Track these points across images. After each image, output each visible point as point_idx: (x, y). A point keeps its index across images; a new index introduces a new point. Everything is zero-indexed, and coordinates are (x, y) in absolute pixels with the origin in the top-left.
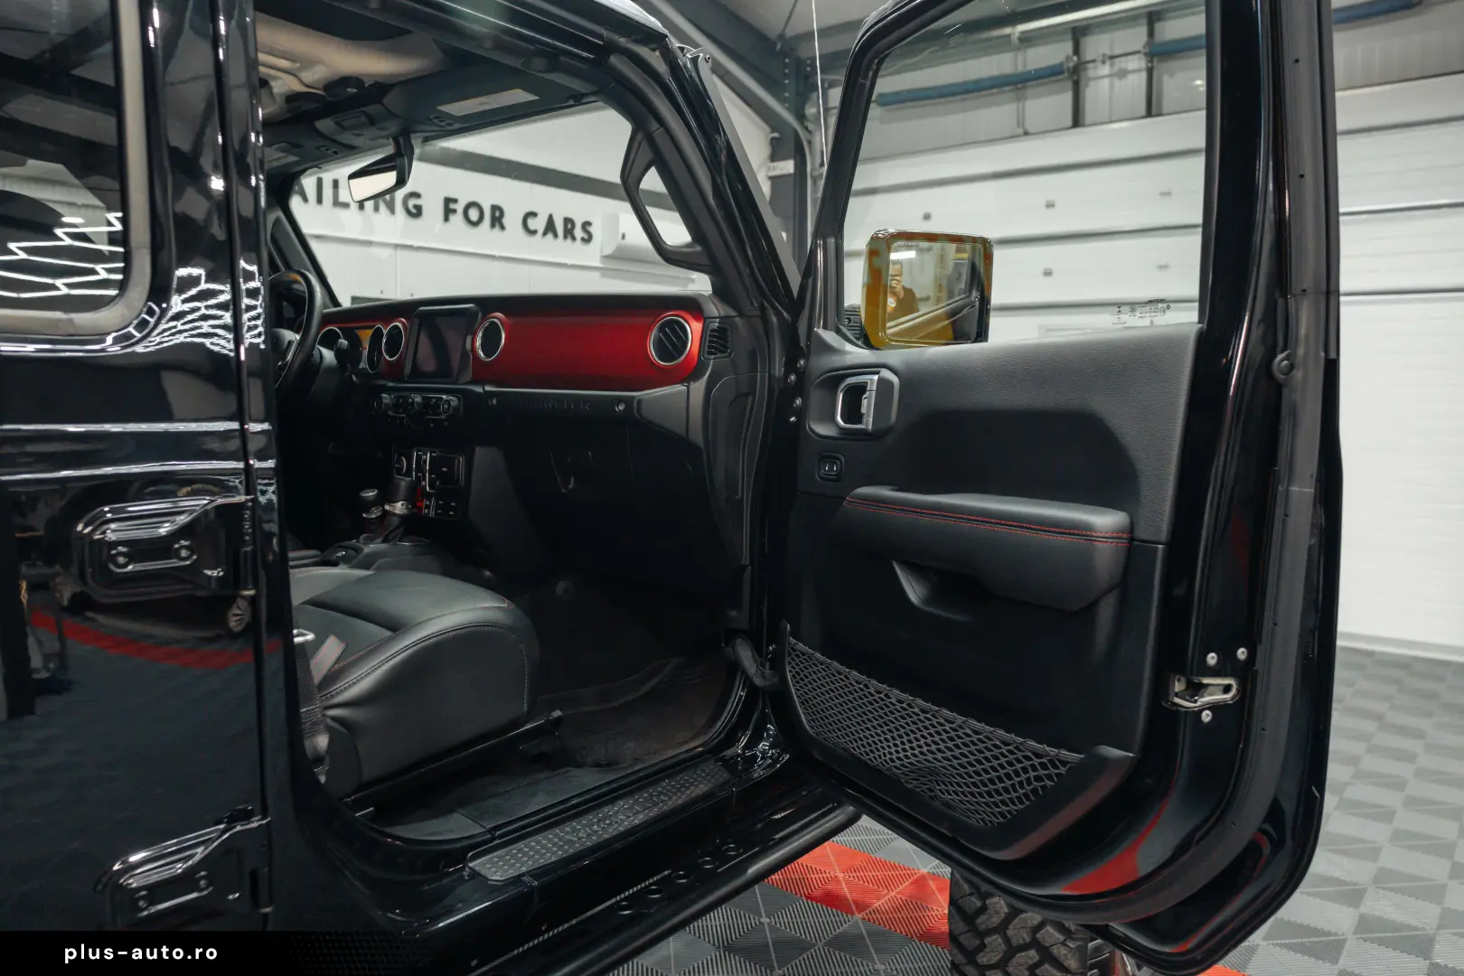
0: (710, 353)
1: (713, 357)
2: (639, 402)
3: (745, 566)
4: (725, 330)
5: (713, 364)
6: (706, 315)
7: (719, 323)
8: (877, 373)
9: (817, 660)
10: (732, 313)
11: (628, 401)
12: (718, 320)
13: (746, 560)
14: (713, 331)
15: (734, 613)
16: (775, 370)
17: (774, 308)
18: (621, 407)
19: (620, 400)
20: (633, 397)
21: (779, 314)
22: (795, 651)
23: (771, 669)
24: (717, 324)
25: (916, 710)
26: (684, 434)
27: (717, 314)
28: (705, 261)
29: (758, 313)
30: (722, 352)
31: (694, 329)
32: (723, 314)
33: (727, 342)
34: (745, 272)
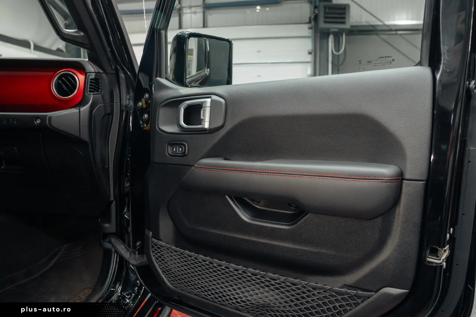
0: (90, 91)
1: (92, 93)
2: (50, 118)
3: (112, 201)
4: (98, 79)
5: (93, 97)
6: (87, 71)
7: (95, 75)
8: (210, 97)
9: (172, 249)
10: (101, 71)
11: (43, 118)
12: (94, 74)
13: (112, 198)
14: (91, 79)
15: (107, 225)
16: (123, 101)
17: (123, 70)
18: (38, 121)
19: (37, 117)
20: (47, 115)
21: (125, 73)
22: (156, 245)
23: (139, 254)
24: (94, 76)
25: (249, 274)
26: (78, 135)
27: (93, 71)
28: (86, 42)
29: (114, 72)
30: (98, 91)
31: (80, 79)
32: (96, 71)
33: (99, 86)
34: (108, 49)
